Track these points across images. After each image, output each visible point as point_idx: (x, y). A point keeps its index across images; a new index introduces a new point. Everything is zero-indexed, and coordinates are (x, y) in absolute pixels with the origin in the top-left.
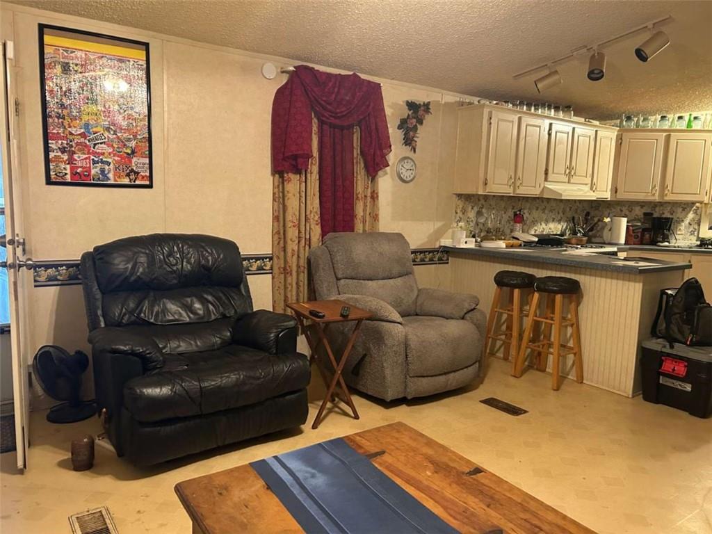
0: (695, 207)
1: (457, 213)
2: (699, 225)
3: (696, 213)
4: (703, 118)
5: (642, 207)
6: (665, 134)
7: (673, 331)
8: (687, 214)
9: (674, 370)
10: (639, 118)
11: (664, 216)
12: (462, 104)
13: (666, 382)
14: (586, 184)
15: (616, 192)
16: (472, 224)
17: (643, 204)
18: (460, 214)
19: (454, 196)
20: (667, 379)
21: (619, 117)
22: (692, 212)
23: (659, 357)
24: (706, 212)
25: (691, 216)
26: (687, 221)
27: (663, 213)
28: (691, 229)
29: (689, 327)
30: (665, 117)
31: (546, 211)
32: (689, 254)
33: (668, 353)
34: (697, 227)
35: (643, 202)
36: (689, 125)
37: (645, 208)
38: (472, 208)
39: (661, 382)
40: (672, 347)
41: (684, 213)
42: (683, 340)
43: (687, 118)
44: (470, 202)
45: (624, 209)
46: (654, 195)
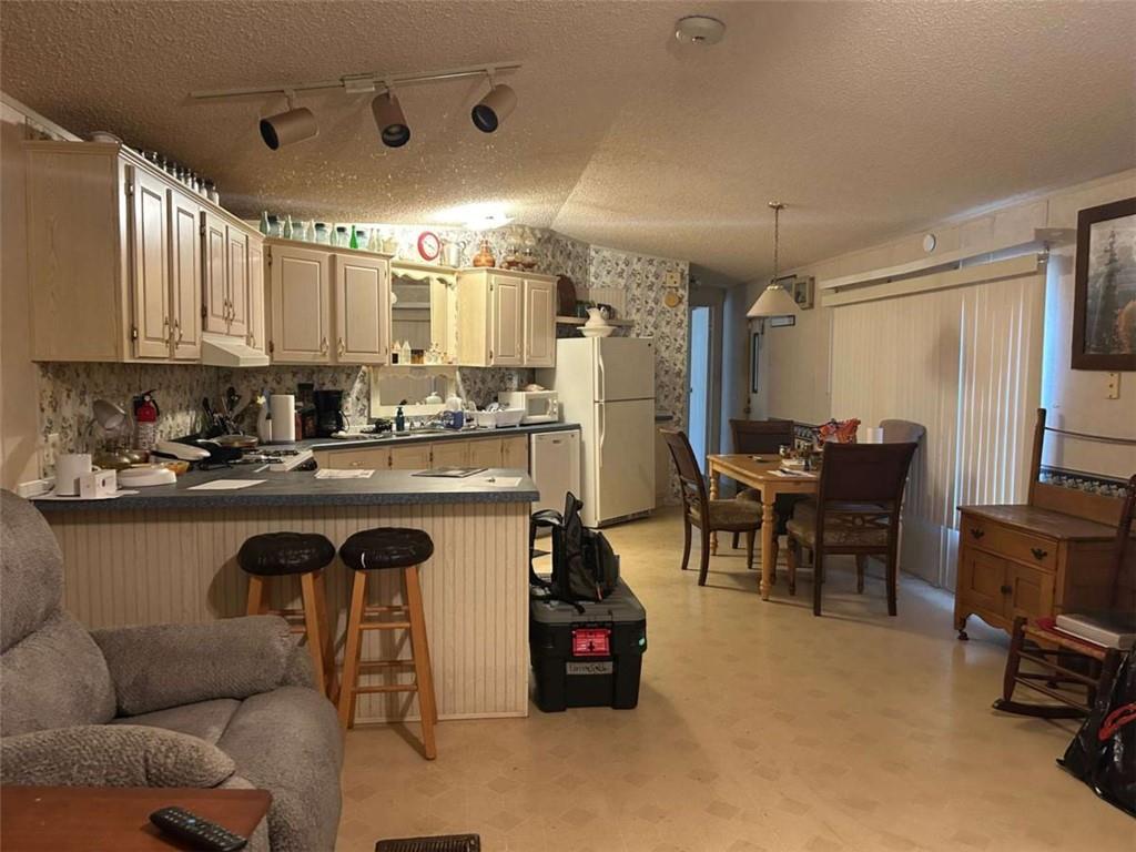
0: (361, 373)
1: (43, 410)
2: (369, 400)
3: (363, 381)
4: (368, 234)
5: (295, 374)
6: (329, 254)
7: (574, 583)
8: (353, 383)
9: (591, 647)
10: (287, 222)
11: (325, 388)
12: (30, 133)
13: (576, 669)
14: (241, 336)
15: (272, 351)
16: (71, 435)
17: (294, 370)
18: (49, 412)
19: (35, 366)
20: (577, 665)
21: (258, 216)
22: (358, 380)
23: (567, 633)
24: (376, 380)
25: (358, 385)
26: (354, 394)
27: (324, 384)
28: (360, 406)
29: (591, 571)
30: (322, 225)
31: (172, 392)
32: (387, 447)
33: (579, 623)
34: (366, 404)
35: (295, 366)
36: (353, 243)
37: (299, 375)
38: (68, 396)
39: (569, 672)
40: (581, 610)
41: (349, 382)
42: (590, 595)
43: (349, 231)
44: (63, 382)
45: (270, 379)
46: (324, 354)
